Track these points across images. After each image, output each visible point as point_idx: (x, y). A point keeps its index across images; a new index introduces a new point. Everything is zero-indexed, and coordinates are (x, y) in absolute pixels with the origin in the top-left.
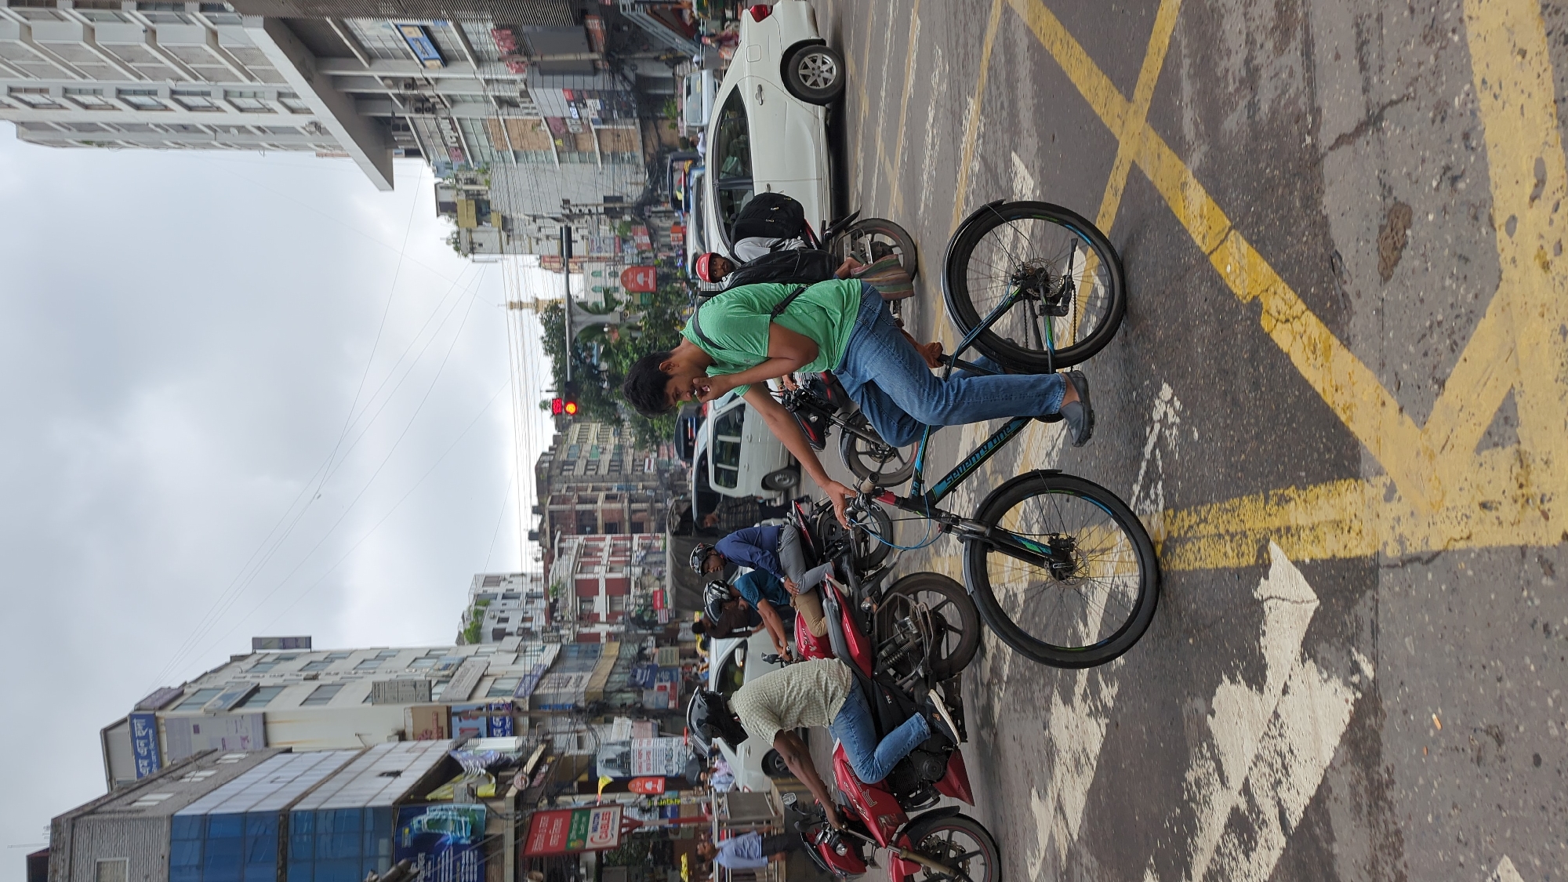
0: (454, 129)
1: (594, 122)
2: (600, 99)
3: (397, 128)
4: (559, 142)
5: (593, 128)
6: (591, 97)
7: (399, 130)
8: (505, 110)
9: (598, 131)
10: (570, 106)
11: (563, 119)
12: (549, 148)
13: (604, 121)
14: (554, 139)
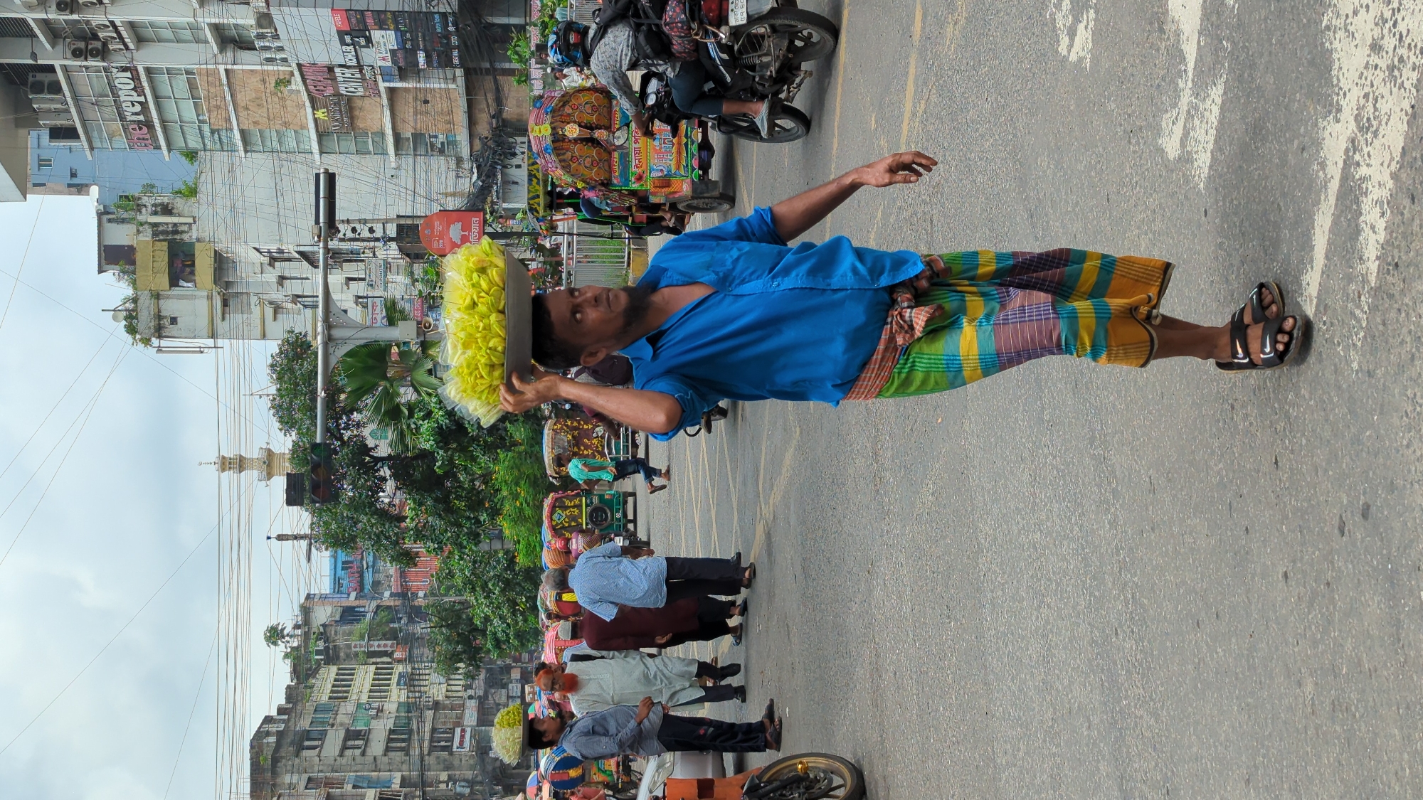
0: (138, 89)
1: (386, 75)
2: (397, 30)
3: (38, 87)
4: (320, 114)
5: (382, 85)
6: (382, 26)
7: (41, 91)
8: (229, 54)
9: (392, 92)
10: (343, 43)
11: (330, 69)
12: (304, 127)
13: (403, 74)
14: (314, 108)
